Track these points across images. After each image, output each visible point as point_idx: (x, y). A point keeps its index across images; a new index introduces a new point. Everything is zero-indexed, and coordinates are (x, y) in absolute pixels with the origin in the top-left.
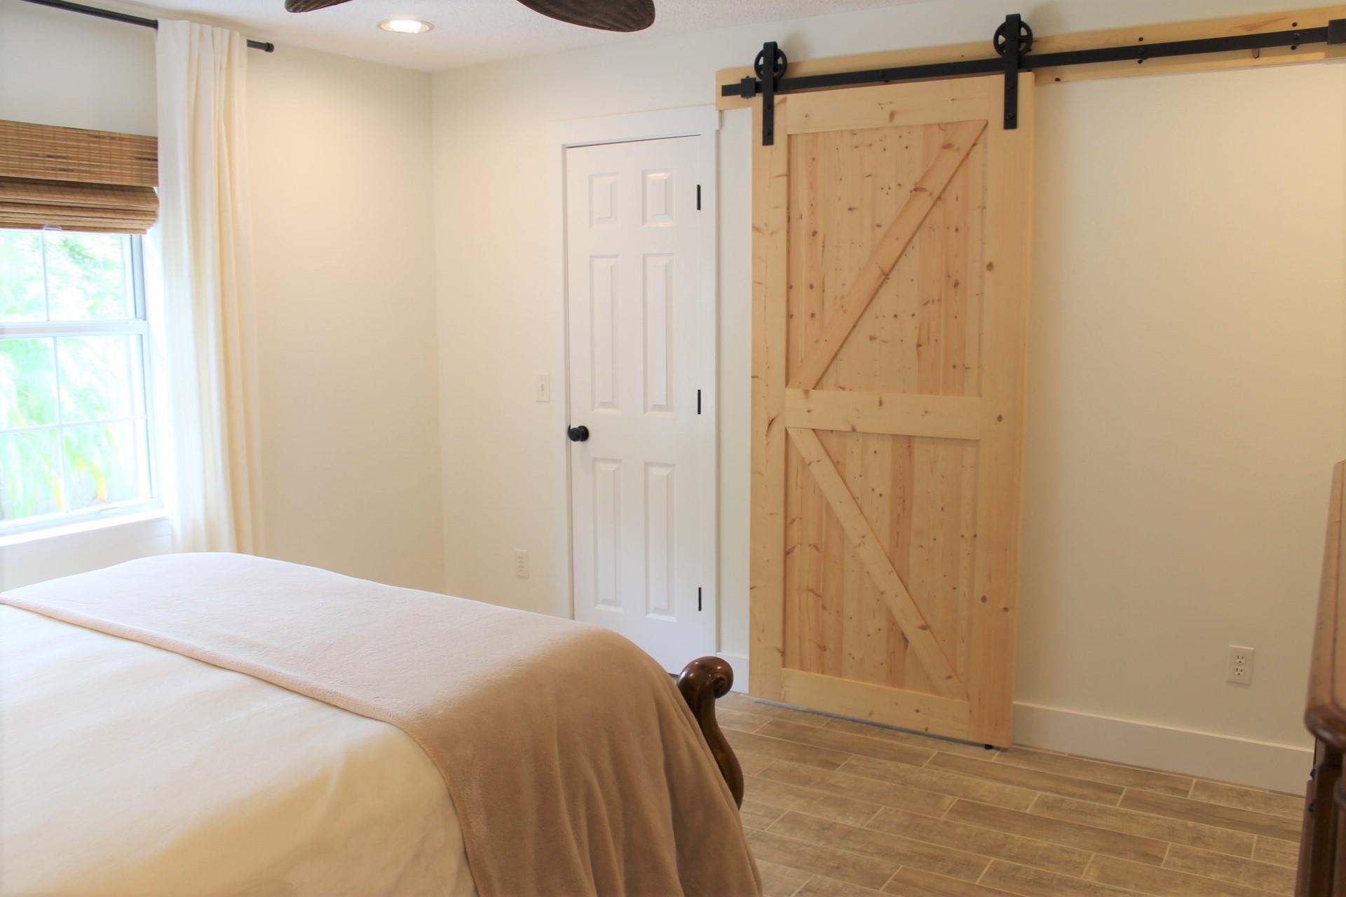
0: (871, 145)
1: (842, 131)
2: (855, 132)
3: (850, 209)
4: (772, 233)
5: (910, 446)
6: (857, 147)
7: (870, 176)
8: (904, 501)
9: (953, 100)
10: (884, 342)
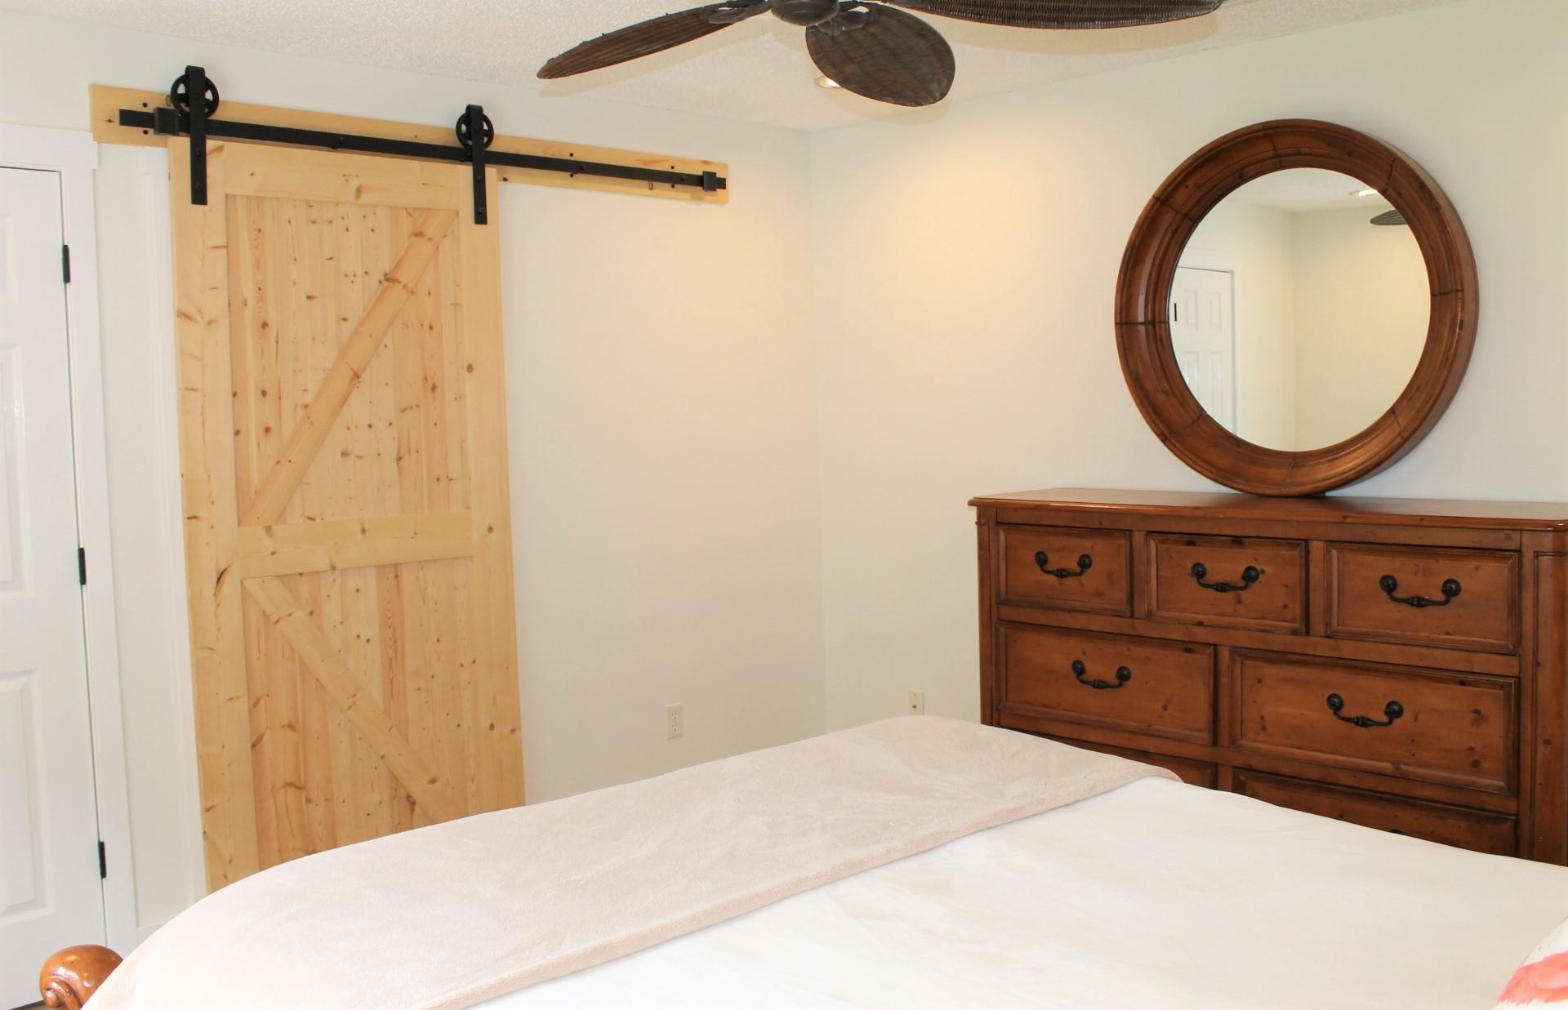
0: (331, 222)
1: (295, 200)
2: (311, 204)
3: (309, 297)
4: (210, 323)
5: (397, 577)
6: (314, 222)
7: (331, 259)
8: (395, 642)
9: (424, 184)
10: (358, 457)
